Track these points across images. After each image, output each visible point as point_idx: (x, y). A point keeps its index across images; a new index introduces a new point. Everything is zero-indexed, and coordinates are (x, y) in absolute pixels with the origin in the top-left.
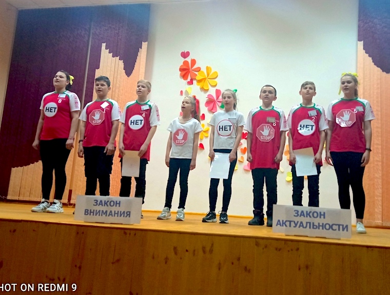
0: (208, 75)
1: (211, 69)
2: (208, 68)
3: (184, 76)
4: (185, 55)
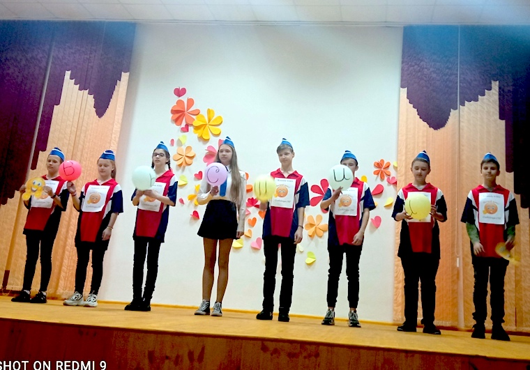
0: (209, 120)
1: (214, 114)
2: (209, 111)
3: (177, 121)
4: (180, 92)
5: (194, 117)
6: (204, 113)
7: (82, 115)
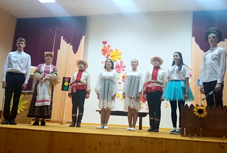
0: (116, 53)
2: (116, 49)
3: (104, 54)
4: (104, 43)
5: (110, 52)
6: (114, 50)
7: (68, 53)
